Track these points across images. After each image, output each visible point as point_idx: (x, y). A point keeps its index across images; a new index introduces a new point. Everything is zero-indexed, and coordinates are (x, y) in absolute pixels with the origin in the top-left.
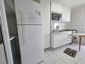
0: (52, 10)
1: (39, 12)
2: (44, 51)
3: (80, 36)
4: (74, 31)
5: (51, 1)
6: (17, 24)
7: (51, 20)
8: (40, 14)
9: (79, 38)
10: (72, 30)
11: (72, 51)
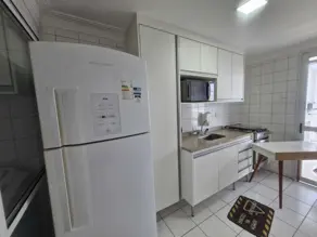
0: (181, 67)
1: (135, 89)
2: (158, 221)
3: (278, 155)
4: (259, 135)
5: (176, 37)
6: (45, 147)
7: (181, 103)
8: (138, 95)
9: (277, 162)
10: (253, 131)
11: (256, 209)
